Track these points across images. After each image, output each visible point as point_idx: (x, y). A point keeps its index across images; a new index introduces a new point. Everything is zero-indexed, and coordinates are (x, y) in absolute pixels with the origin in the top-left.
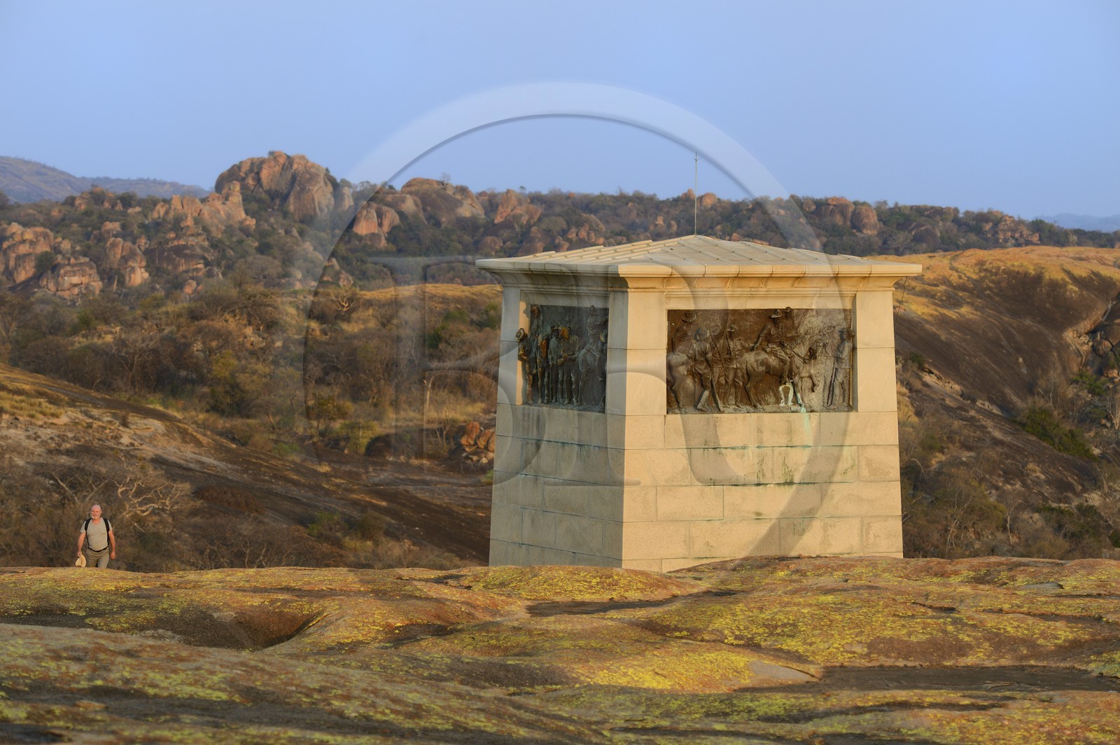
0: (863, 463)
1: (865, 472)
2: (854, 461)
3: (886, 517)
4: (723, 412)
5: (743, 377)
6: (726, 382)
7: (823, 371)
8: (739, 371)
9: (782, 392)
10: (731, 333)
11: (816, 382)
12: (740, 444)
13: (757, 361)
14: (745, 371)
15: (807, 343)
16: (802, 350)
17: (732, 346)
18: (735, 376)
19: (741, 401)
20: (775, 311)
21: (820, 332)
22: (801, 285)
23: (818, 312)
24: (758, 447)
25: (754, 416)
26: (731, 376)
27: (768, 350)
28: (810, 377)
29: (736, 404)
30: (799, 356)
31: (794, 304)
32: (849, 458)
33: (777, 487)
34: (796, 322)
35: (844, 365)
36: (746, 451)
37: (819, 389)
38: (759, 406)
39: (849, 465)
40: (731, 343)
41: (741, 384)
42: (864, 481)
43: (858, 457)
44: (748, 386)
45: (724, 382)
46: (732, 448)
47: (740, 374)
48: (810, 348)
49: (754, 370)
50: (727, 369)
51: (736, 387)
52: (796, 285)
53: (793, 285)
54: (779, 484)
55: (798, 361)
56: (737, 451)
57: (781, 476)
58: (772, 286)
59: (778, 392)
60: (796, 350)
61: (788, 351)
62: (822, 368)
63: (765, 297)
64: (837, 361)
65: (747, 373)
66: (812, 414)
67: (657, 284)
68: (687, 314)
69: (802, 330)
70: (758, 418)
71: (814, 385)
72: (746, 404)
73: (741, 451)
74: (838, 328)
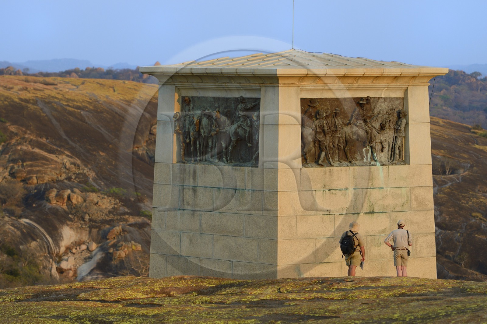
0: (413, 198)
1: (414, 205)
2: (408, 197)
3: (426, 234)
4: (333, 166)
5: (343, 142)
6: (334, 146)
7: (388, 139)
8: (341, 138)
9: (364, 152)
10: (336, 114)
11: (384, 146)
12: (344, 187)
13: (352, 132)
14: (344, 139)
15: (380, 120)
16: (377, 125)
17: (337, 122)
18: (339, 142)
19: (342, 159)
20: (361, 99)
21: (386, 112)
22: (377, 82)
23: (385, 99)
24: (354, 189)
25: (352, 168)
26: (337, 142)
27: (358, 125)
28: (381, 142)
29: (339, 161)
30: (375, 128)
31: (372, 94)
32: (405, 195)
33: (365, 215)
34: (373, 106)
35: (401, 134)
36: (347, 191)
37: (386, 150)
38: (353, 162)
39: (405, 200)
40: (336, 120)
41: (342, 147)
42: (414, 211)
43: (410, 194)
44: (346, 149)
45: (332, 146)
46: (340, 190)
47: (342, 141)
48: (381, 123)
49: (350, 138)
50: (334, 137)
51: (339, 149)
52: (374, 82)
53: (373, 82)
54: (366, 213)
55: (375, 132)
56: (342, 192)
57: (367, 208)
58: (361, 82)
59: (362, 152)
60: (373, 125)
61: (369, 125)
62: (388, 136)
63: (357, 89)
64: (396, 132)
65: (346, 141)
66: (384, 167)
67: (295, 81)
68: (312, 101)
69: (376, 112)
70: (354, 169)
71: (383, 147)
72: (345, 161)
73: (344, 191)
74: (396, 110)
